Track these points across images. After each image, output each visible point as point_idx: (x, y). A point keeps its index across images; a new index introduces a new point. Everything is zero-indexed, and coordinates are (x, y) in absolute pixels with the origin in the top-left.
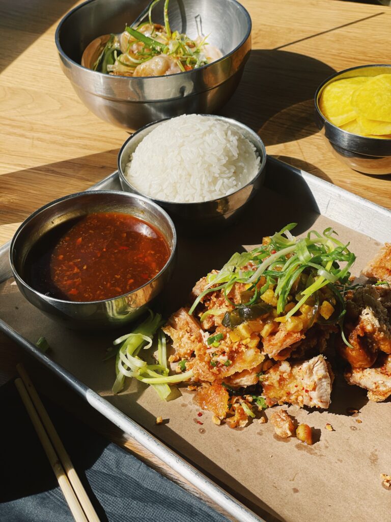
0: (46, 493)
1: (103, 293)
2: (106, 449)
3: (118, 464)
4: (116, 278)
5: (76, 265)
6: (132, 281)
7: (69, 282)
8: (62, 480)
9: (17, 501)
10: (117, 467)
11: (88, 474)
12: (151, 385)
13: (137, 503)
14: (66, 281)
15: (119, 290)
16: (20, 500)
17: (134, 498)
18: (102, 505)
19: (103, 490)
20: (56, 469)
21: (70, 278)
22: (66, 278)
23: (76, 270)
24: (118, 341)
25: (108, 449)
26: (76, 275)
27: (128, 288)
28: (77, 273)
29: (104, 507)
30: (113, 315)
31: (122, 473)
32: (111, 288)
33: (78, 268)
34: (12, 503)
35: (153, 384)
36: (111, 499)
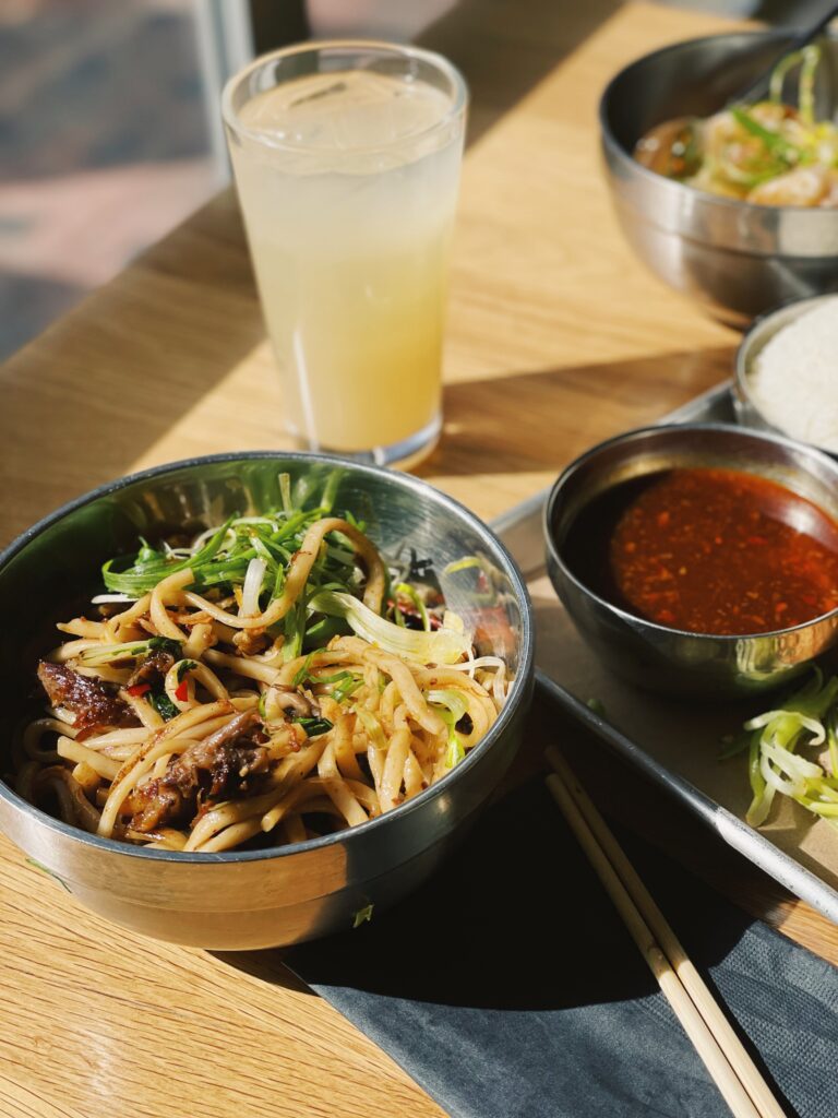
0: (634, 1002)
1: (726, 624)
2: (747, 932)
3: (776, 962)
4: (750, 599)
5: (665, 564)
6: (783, 606)
7: (655, 596)
8: (666, 980)
9: (577, 1010)
10: (773, 969)
11: (715, 973)
12: (823, 818)
13: (827, 1042)
14: (647, 593)
15: (761, 621)
16: (583, 1009)
17: (819, 1032)
18: (752, 1039)
19: (750, 1010)
20: (654, 958)
21: (654, 588)
22: (647, 588)
23: (665, 575)
24: (757, 723)
25: (753, 932)
26: (666, 585)
27: (777, 618)
28: (667, 582)
29: (755, 1042)
30: (748, 669)
31: (784, 981)
32: (743, 617)
33: (670, 571)
34: (567, 1013)
35: (827, 816)
36: (771, 1029)
